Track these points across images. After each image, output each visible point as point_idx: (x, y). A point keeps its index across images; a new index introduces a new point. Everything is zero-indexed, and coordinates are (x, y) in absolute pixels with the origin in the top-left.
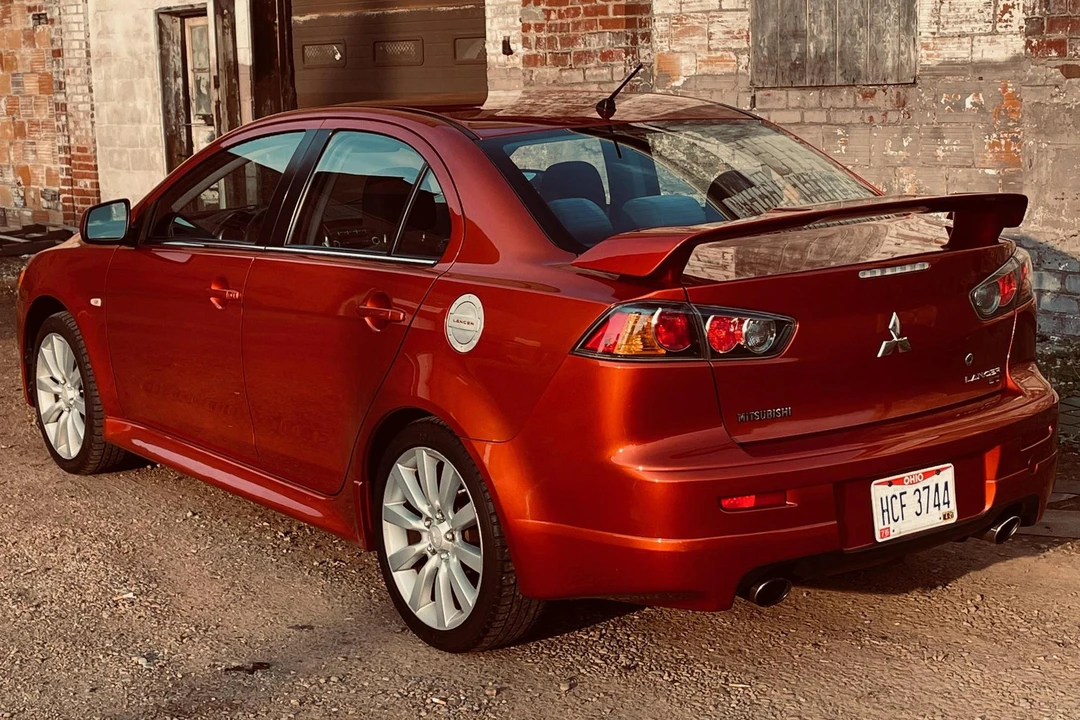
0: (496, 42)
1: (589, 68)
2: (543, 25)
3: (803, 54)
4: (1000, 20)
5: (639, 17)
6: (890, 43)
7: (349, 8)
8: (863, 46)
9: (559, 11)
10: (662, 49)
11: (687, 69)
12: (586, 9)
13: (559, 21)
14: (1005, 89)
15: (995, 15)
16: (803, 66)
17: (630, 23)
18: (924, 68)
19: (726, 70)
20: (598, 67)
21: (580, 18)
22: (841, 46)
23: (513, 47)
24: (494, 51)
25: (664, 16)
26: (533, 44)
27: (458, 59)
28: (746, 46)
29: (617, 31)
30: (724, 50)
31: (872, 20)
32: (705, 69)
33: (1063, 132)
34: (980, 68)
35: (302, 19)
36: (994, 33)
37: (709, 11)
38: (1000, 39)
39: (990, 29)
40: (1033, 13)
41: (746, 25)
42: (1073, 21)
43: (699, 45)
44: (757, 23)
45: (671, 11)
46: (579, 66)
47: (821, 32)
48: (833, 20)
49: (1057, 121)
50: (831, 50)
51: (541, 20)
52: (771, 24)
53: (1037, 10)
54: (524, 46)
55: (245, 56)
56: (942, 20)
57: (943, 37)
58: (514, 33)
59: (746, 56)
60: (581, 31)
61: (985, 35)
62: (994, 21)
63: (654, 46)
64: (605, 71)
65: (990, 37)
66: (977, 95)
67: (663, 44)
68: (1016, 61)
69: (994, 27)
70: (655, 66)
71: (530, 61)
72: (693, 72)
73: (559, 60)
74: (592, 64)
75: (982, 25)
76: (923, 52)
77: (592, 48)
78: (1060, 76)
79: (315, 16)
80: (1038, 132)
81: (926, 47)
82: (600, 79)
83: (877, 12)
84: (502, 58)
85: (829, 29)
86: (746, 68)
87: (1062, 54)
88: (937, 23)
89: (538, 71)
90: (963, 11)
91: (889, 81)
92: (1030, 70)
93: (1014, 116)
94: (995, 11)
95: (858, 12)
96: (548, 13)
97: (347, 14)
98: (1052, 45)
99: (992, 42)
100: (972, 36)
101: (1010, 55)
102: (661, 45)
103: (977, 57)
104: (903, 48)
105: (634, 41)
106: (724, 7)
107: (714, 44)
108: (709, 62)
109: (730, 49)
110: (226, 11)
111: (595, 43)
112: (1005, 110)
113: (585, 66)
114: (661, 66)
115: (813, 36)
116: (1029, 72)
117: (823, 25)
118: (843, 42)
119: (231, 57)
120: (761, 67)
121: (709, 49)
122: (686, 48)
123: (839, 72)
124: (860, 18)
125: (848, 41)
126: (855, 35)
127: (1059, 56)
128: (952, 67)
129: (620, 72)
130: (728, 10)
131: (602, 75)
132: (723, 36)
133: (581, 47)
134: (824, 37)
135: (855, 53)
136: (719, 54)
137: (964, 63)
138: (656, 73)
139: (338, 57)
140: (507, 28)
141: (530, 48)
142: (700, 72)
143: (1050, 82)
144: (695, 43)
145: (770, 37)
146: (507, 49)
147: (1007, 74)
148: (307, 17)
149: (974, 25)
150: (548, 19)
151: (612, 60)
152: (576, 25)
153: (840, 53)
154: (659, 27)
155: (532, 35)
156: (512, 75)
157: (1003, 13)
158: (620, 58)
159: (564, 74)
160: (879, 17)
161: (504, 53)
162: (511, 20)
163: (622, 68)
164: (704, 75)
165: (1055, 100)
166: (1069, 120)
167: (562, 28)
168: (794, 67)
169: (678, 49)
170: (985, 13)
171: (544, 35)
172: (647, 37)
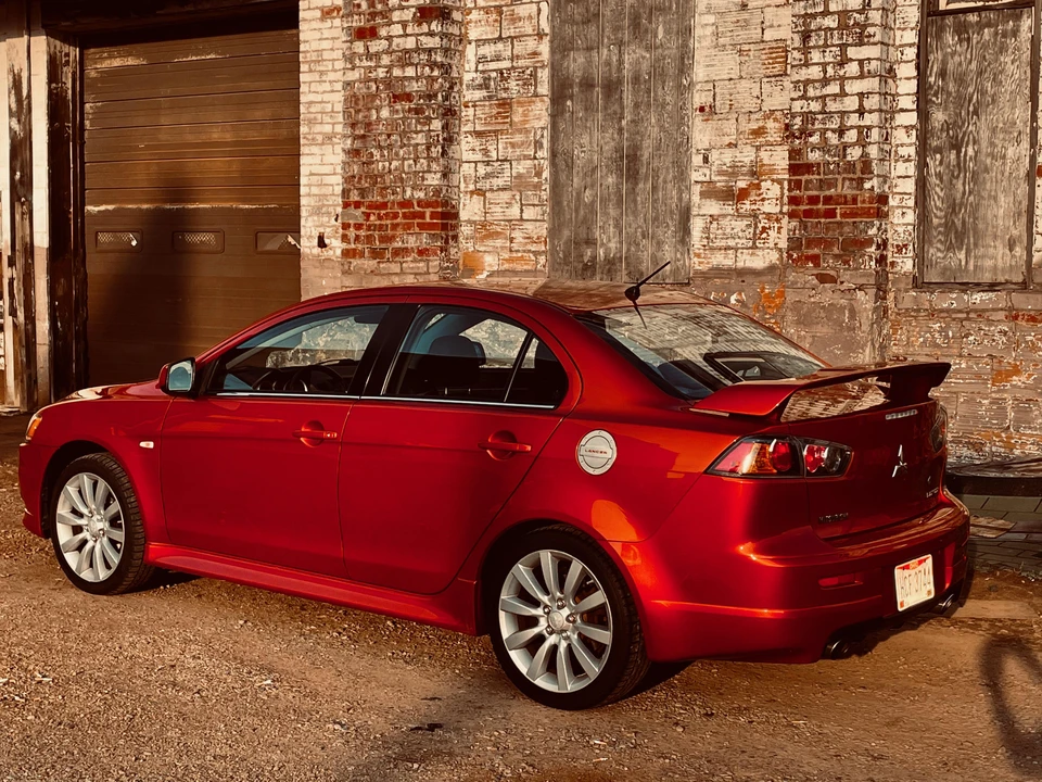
0: (311, 236)
1: (406, 262)
2: (362, 225)
3: (594, 258)
4: (759, 238)
5: (450, 222)
6: (668, 253)
7: (147, 202)
8: (645, 253)
9: (379, 214)
10: (467, 248)
11: (490, 265)
12: (404, 214)
13: (378, 222)
14: (763, 289)
15: (755, 233)
16: (593, 267)
17: (444, 227)
18: (696, 272)
19: (525, 267)
20: (414, 261)
21: (399, 220)
22: (626, 253)
23: (327, 241)
24: (308, 246)
25: (469, 222)
26: (352, 240)
27: (259, 249)
28: (543, 249)
29: (433, 232)
30: (524, 251)
31: (653, 234)
32: (506, 266)
33: (818, 323)
34: (743, 273)
35: (97, 209)
36: (754, 247)
37: (511, 220)
38: (760, 253)
39: (751, 244)
40: (794, 234)
41: (544, 233)
42: (826, 241)
43: (501, 247)
44: (554, 232)
45: (476, 218)
46: (397, 259)
47: (610, 241)
48: (621, 232)
49: (813, 315)
50: (618, 255)
51: (361, 221)
52: (566, 233)
53: (797, 232)
54: (343, 241)
55: (42, 239)
56: (712, 236)
57: (712, 249)
58: (328, 230)
59: (543, 257)
60: (399, 231)
61: (747, 249)
62: (755, 238)
63: (461, 246)
64: (421, 264)
65: (751, 251)
66: (740, 294)
67: (469, 245)
68: (771, 269)
69: (754, 243)
70: (461, 262)
71: (346, 253)
72: (496, 268)
73: (377, 254)
74: (409, 259)
75: (744, 241)
76: (696, 260)
77: (409, 246)
78: (815, 282)
79: (110, 207)
80: (798, 323)
81: (698, 256)
82: (416, 271)
83: (658, 227)
84: (317, 250)
85: (617, 239)
86: (544, 266)
87: (817, 265)
88: (708, 238)
89: (355, 262)
90: (728, 230)
91: (667, 281)
92: (792, 276)
93: (770, 311)
94: (755, 232)
95: (641, 228)
96: (368, 216)
97: (145, 206)
98: (809, 258)
99: (753, 254)
100: (736, 249)
101: (766, 264)
102: (466, 245)
103: (740, 265)
104: (679, 256)
105: (447, 242)
106: (525, 217)
107: (515, 246)
108: (510, 260)
109: (529, 251)
110: (23, 199)
111: (412, 242)
112: (763, 306)
113: (402, 260)
114: (467, 262)
115: (603, 244)
116: (791, 278)
117: (611, 235)
118: (628, 250)
119: (28, 239)
120: (557, 266)
121: (511, 251)
122: (491, 249)
123: (624, 272)
124: (643, 232)
125: (633, 249)
126: (638, 245)
127: (815, 266)
128: (719, 272)
129: (435, 266)
130: (528, 220)
131: (418, 268)
132: (523, 241)
133: (398, 244)
134: (612, 245)
135: (638, 258)
136: (520, 255)
137: (730, 269)
138: (461, 267)
139: (134, 243)
140: (322, 225)
141: (350, 243)
142: (502, 268)
143: (808, 285)
144: (498, 245)
145: (566, 243)
146: (322, 244)
147: (764, 278)
148: (102, 208)
149: (737, 240)
150: (368, 220)
151: (428, 255)
152: (395, 227)
153: (626, 258)
154: (465, 230)
155: (352, 233)
156: (326, 264)
157: (762, 233)
158: (436, 254)
159: (382, 265)
160: (660, 232)
161: (319, 246)
162: (325, 219)
163: (437, 263)
164: (506, 270)
165: (812, 300)
166: (823, 315)
167: (381, 227)
168: (586, 267)
169: (482, 249)
170: (747, 233)
171: (362, 233)
172: (455, 238)
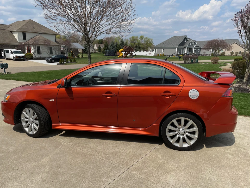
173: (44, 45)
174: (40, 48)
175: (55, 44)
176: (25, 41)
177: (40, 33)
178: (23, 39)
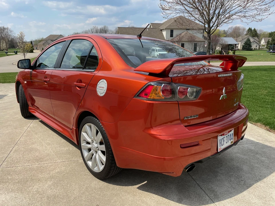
173: (188, 41)
174: (184, 45)
175: (202, 40)
176: (172, 38)
177: (187, 29)
178: (170, 37)
